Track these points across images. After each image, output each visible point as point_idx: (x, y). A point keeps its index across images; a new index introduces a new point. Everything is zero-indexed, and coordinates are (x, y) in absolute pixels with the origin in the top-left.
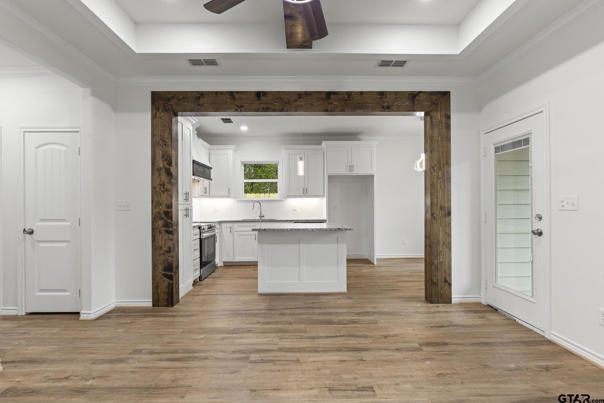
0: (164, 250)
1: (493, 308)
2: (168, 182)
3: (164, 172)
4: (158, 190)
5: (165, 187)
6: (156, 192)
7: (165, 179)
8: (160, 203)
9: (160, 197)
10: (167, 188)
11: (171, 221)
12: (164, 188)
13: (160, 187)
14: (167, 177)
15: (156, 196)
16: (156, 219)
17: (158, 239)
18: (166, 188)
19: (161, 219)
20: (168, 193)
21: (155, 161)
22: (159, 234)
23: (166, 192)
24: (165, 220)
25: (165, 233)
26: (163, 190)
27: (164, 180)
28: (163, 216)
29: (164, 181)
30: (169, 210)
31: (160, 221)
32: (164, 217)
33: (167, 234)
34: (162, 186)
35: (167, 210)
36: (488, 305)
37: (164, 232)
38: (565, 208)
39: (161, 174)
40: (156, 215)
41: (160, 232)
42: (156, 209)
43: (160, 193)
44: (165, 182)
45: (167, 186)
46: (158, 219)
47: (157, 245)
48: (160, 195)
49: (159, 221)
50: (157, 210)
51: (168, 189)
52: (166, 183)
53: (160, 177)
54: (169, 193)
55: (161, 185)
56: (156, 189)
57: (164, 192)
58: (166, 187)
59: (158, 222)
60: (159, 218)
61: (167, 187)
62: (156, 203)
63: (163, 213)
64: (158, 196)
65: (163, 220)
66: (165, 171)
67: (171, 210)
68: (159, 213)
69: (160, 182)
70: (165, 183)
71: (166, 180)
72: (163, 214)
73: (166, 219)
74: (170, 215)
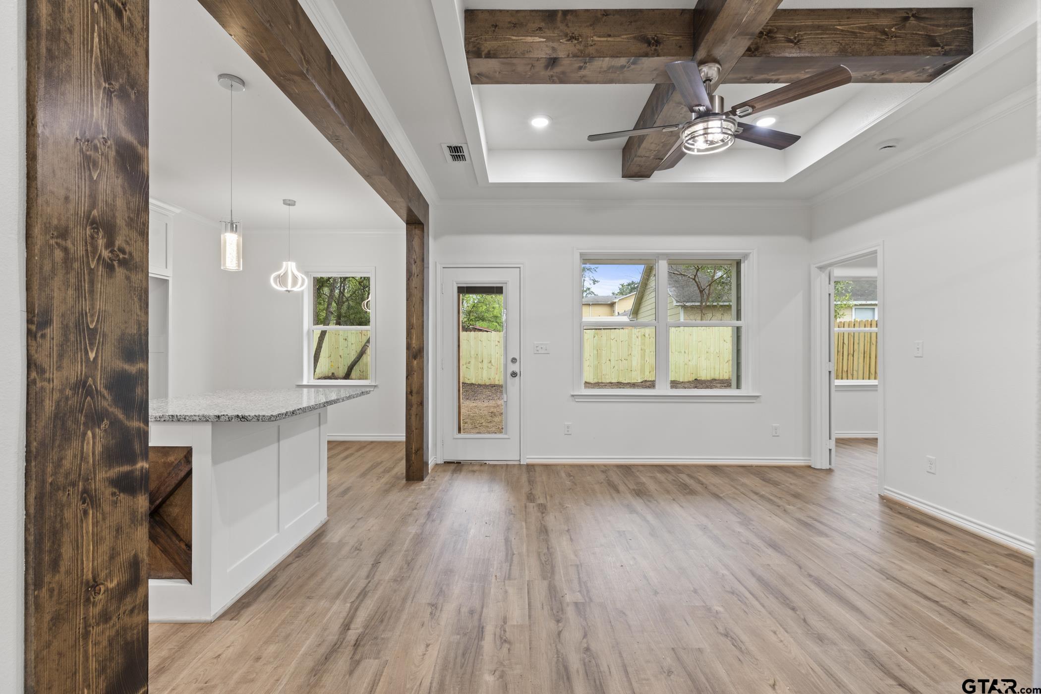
0: (107, 590)
1: (453, 463)
2: (131, 220)
3: (111, 160)
4: (81, 251)
5: (117, 243)
6: (68, 260)
7: (115, 197)
8: (92, 326)
9: (92, 292)
10: (127, 249)
11: (142, 425)
12: (110, 245)
13: (92, 237)
14: (124, 193)
15: (66, 284)
16: (64, 423)
17: (77, 546)
18: (122, 251)
19: (95, 418)
20: (128, 278)
21: (63, 68)
22: (85, 513)
23: (120, 272)
24: (115, 423)
25: (113, 494)
26: (106, 254)
27: (110, 201)
28: (106, 402)
29: (113, 208)
30: (133, 369)
31: (90, 433)
32: (111, 410)
33: (122, 495)
34: (101, 234)
35: (127, 367)
36: (445, 462)
37: (109, 491)
38: (539, 352)
39: (95, 164)
40: (67, 399)
41: (89, 498)
42: (66, 362)
43: (91, 271)
44: (114, 217)
45: (127, 243)
46: (76, 422)
47: (67, 583)
48: (92, 283)
49: (85, 434)
50: (74, 371)
51: (130, 254)
52: (120, 222)
53: (91, 176)
54: (136, 278)
55: (95, 224)
56: (69, 244)
57: (110, 268)
58: (119, 242)
59: (75, 444)
60: (86, 416)
61: (124, 245)
62: (65, 328)
63: (106, 387)
64: (78, 288)
65: (105, 424)
66: (117, 152)
67: (141, 365)
68: (82, 386)
69: (93, 205)
70: (118, 221)
71: (120, 203)
72: (105, 393)
73: (121, 416)
74: (139, 391)
